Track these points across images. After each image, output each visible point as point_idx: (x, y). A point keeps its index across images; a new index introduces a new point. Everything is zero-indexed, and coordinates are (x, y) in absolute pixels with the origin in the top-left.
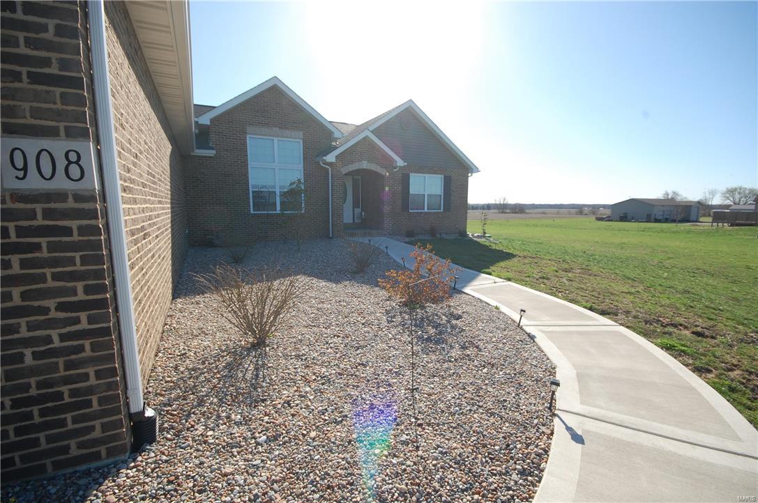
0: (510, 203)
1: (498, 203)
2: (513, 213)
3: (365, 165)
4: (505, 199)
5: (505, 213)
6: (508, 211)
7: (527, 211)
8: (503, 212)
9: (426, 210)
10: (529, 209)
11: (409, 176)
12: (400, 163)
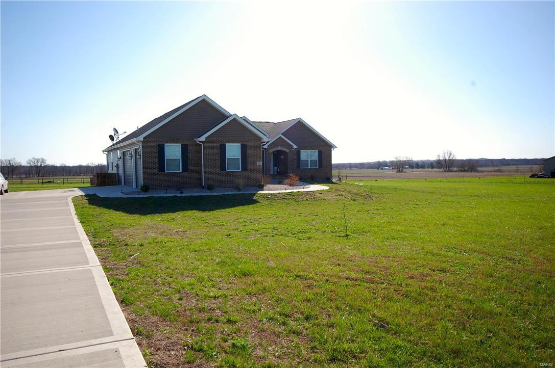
0: (457, 158)
1: (441, 158)
2: (462, 171)
3: (279, 148)
4: (451, 154)
5: (452, 171)
6: (455, 169)
7: (479, 169)
8: (449, 171)
9: (309, 167)
10: (482, 166)
11: (300, 151)
12: (295, 147)
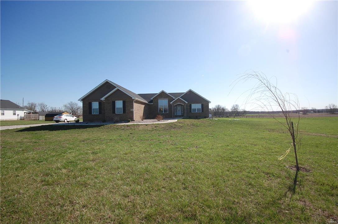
3: (179, 103)
8: (333, 114)
9: (197, 112)
11: (191, 105)
12: (186, 102)
